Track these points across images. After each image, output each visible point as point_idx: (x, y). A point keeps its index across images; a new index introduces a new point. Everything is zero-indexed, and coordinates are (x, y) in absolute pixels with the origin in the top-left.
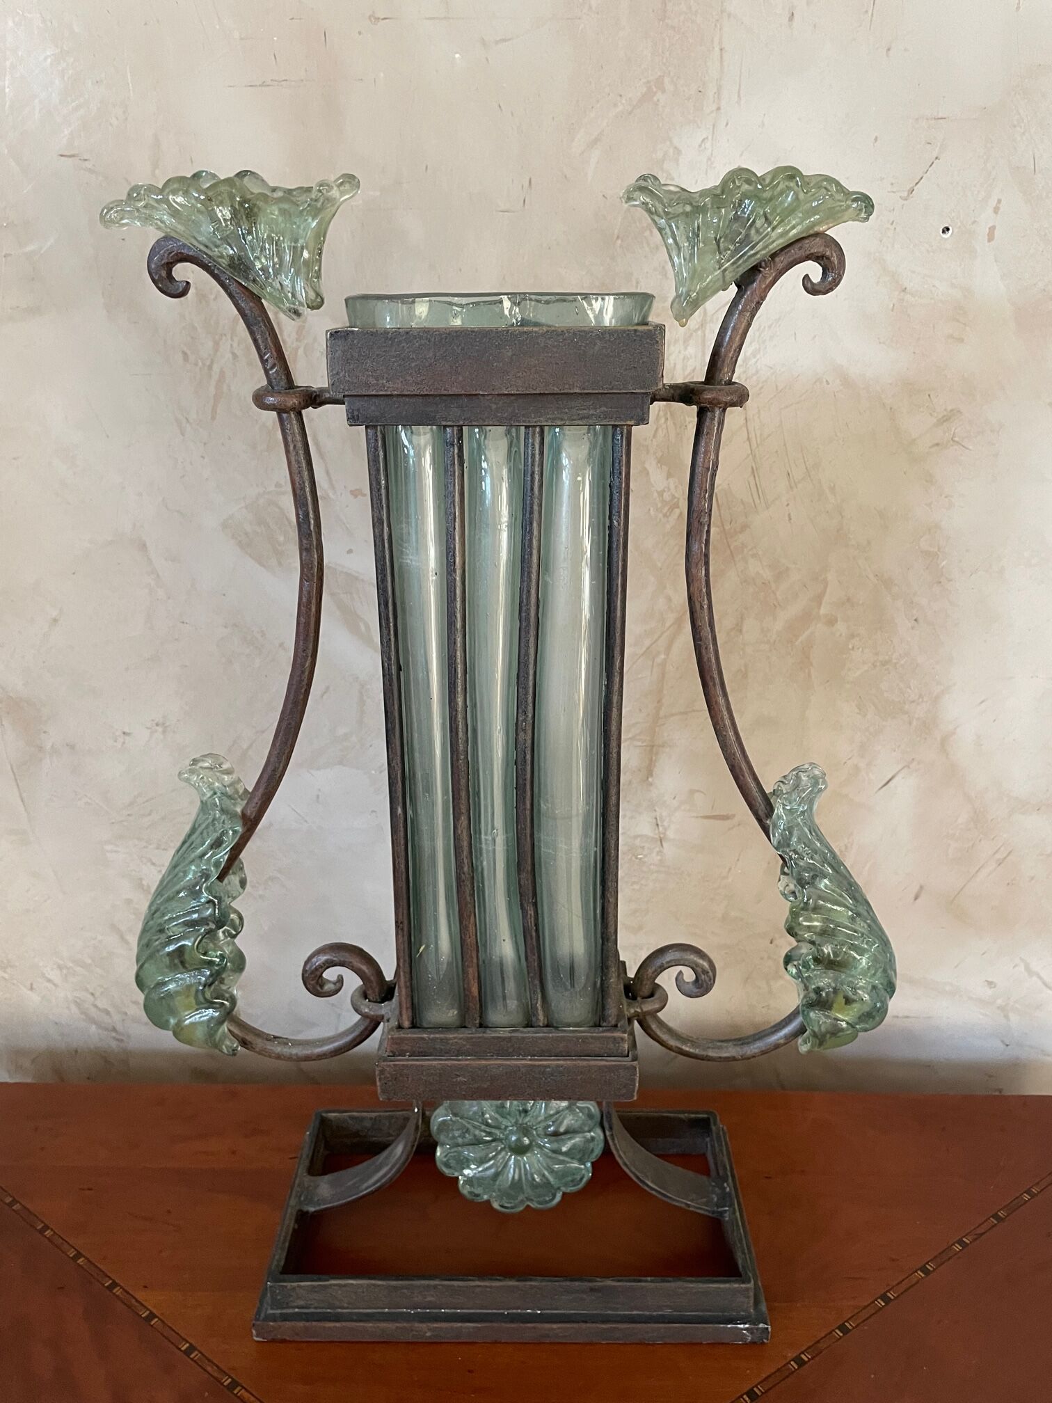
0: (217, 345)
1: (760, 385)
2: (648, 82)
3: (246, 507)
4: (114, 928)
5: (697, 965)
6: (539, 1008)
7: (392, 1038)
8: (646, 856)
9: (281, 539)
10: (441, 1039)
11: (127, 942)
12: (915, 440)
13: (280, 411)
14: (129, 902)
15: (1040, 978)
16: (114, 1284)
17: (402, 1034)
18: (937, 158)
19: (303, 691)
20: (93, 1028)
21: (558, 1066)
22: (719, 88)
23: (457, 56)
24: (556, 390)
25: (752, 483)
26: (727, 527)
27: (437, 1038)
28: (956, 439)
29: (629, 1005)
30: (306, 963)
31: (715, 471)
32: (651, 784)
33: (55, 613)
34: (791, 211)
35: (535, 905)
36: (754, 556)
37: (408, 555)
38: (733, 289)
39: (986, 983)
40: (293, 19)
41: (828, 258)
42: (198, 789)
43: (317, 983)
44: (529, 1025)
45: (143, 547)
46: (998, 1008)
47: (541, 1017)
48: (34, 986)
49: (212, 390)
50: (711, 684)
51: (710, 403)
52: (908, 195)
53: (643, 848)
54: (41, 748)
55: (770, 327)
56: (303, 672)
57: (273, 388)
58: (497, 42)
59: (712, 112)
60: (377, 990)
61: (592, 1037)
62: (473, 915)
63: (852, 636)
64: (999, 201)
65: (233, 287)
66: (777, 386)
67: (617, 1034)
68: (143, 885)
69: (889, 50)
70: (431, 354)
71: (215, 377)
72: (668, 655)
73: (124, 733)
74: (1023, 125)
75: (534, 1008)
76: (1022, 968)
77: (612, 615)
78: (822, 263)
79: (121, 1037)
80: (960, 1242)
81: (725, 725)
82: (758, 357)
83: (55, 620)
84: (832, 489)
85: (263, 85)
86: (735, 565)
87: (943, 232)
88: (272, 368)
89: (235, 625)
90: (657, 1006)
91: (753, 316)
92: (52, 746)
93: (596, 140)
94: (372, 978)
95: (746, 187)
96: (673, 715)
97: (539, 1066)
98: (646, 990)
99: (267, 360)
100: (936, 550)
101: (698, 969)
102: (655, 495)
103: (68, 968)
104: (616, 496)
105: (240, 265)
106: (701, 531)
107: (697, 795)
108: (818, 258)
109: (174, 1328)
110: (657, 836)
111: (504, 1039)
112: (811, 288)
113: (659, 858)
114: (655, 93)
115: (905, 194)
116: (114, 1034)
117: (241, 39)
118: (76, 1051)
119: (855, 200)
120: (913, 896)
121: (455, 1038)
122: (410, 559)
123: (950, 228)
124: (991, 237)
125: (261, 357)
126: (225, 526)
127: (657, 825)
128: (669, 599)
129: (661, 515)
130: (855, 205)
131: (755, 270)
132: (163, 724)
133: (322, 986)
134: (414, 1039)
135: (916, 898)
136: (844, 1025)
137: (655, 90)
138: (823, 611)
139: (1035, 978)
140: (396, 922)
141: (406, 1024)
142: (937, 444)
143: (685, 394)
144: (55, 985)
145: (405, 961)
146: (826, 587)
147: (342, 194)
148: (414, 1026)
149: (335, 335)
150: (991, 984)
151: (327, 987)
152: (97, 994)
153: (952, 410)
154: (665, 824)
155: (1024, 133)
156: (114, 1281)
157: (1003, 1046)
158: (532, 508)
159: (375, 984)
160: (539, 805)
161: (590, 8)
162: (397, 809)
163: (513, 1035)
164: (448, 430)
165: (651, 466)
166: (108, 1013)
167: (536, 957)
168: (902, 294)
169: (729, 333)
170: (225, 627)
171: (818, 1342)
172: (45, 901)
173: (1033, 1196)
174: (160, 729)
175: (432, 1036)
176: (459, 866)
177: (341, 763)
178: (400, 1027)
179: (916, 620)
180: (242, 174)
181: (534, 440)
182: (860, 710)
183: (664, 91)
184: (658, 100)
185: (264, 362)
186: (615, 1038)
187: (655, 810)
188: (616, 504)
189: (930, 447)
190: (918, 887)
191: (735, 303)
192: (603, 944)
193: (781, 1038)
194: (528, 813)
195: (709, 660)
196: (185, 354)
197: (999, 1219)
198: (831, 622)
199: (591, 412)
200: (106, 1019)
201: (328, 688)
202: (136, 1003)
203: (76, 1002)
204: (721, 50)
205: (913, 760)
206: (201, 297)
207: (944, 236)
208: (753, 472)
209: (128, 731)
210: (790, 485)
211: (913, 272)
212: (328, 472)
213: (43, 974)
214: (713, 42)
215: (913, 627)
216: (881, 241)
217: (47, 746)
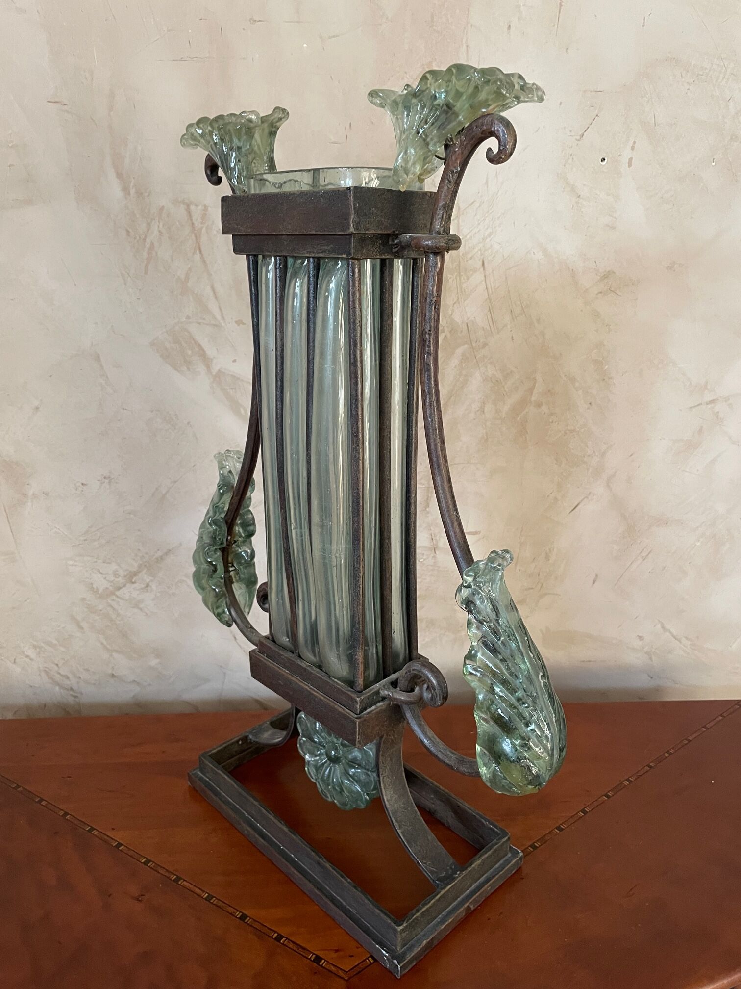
0: (149, 225)
1: (493, 255)
2: (423, 65)
3: (167, 332)
4: (73, 618)
8: (425, 560)
9: (190, 352)
11: (82, 628)
12: (587, 290)
14: (84, 599)
15: (670, 632)
16: (93, 829)
18: (597, 116)
20: (57, 688)
23: (305, 45)
25: (489, 317)
26: (474, 345)
28: (612, 289)
32: (428, 512)
33: (36, 403)
39: (638, 637)
40: (201, 19)
45: (98, 358)
46: (646, 653)
48: (17, 661)
49: (145, 254)
52: (580, 139)
53: (423, 554)
54: (25, 495)
55: (499, 218)
58: (330, 38)
63: (552, 414)
64: (634, 142)
66: (503, 256)
68: (93, 588)
69: (567, 49)
71: (148, 246)
73: (82, 484)
74: (647, 96)
76: (659, 626)
79: (76, 694)
80: (628, 780)
82: (492, 236)
83: (37, 408)
84: (538, 321)
85: (182, 60)
86: (479, 369)
87: (602, 161)
89: (158, 410)
92: (33, 494)
100: (602, 359)
103: (40, 647)
109: (135, 850)
110: (432, 547)
113: (433, 561)
115: (579, 138)
116: (71, 693)
117: (168, 31)
118: (45, 706)
120: (591, 582)
123: (606, 159)
124: (630, 164)
126: (152, 344)
127: (432, 539)
132: (109, 478)
135: (594, 583)
138: (533, 399)
139: (667, 633)
142: (601, 293)
144: (31, 659)
146: (535, 383)
150: (641, 638)
152: (60, 665)
153: (609, 272)
154: (437, 538)
155: (648, 101)
156: (92, 827)
157: (650, 679)
161: (387, 18)
166: (68, 678)
168: (578, 199)
170: (152, 412)
171: (545, 836)
172: (26, 601)
173: (671, 754)
174: (107, 481)
179: (590, 404)
182: (557, 461)
187: (431, 530)
189: (597, 294)
190: (594, 576)
196: (128, 232)
197: (651, 767)
198: (539, 405)
200: (67, 682)
202: (87, 670)
203: (45, 671)
204: (467, 46)
205: (590, 493)
206: (139, 194)
207: (602, 163)
208: (490, 310)
209: (85, 483)
210: (513, 318)
211: (584, 185)
212: (220, 309)
213: (23, 652)
214: (462, 42)
215: (588, 408)
216: (565, 166)
217: (30, 493)
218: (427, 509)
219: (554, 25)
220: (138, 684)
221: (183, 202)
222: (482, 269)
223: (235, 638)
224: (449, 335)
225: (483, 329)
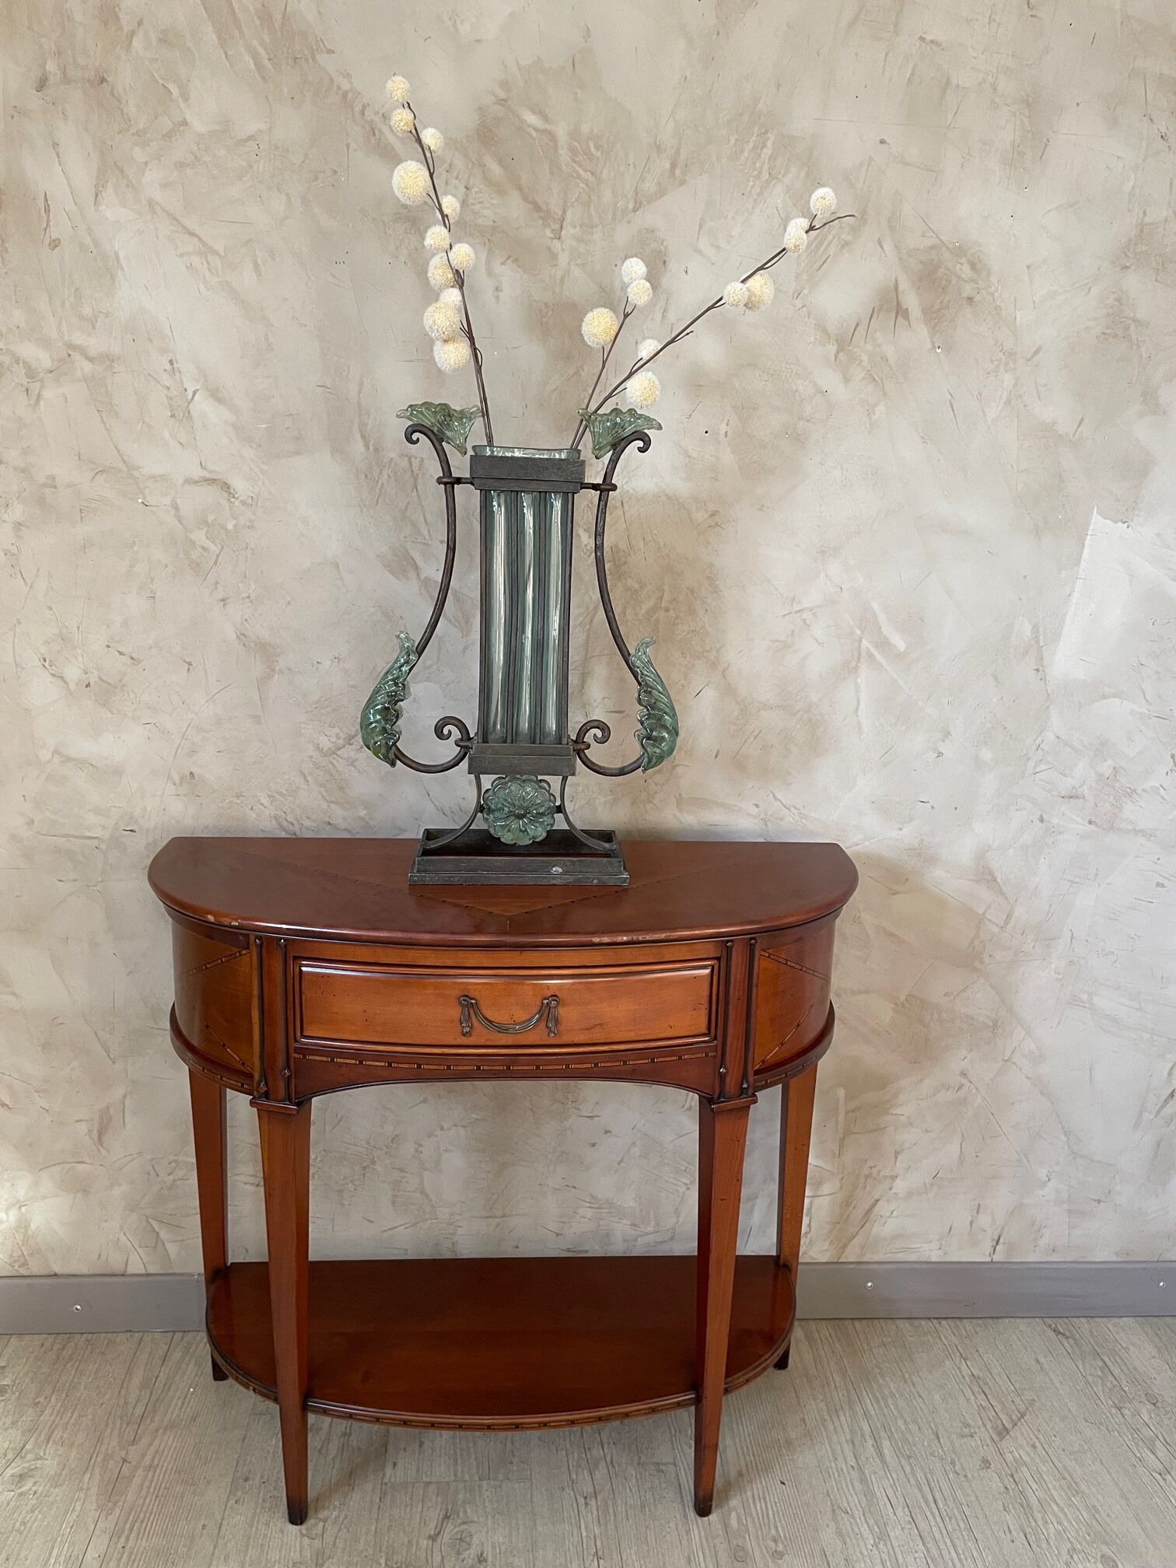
1: (629, 497)
9: (405, 563)
11: (308, 782)
12: (700, 524)
13: (445, 485)
14: (311, 757)
15: (781, 801)
18: (700, 402)
20: (283, 833)
23: (496, 353)
25: (628, 542)
26: (617, 562)
28: (718, 524)
30: (437, 723)
33: (289, 599)
34: (631, 423)
36: (629, 577)
38: (612, 451)
39: (754, 805)
44: (534, 743)
45: (337, 566)
48: (254, 808)
49: (377, 491)
51: (604, 490)
52: (689, 418)
54: (273, 670)
57: (444, 477)
58: (513, 349)
61: (558, 748)
63: (677, 618)
64: (729, 420)
65: (434, 441)
73: (318, 662)
74: (736, 389)
76: (771, 796)
78: (643, 441)
82: (628, 484)
83: (289, 603)
84: (665, 546)
85: (411, 361)
87: (706, 434)
88: (445, 469)
92: (280, 669)
94: (465, 732)
96: (593, 657)
101: (603, 731)
102: (583, 546)
103: (274, 797)
105: (439, 434)
107: (606, 700)
108: (641, 439)
112: (641, 451)
115: (687, 417)
119: (654, 423)
123: (708, 432)
124: (726, 435)
125: (441, 465)
126: (378, 557)
128: (591, 597)
129: (586, 556)
131: (620, 443)
132: (339, 658)
133: (442, 735)
138: (663, 605)
139: (778, 802)
141: (480, 742)
142: (710, 526)
143: (595, 487)
144: (265, 807)
146: (664, 593)
148: (484, 742)
149: (470, 459)
150: (757, 806)
151: (445, 735)
153: (715, 511)
155: (737, 392)
159: (466, 737)
164: (511, 496)
165: (581, 532)
168: (689, 459)
169: (610, 467)
170: (374, 607)
174: (336, 660)
179: (706, 610)
182: (683, 655)
185: (442, 467)
189: (707, 527)
190: (716, 751)
191: (612, 455)
196: (366, 475)
198: (667, 610)
199: (561, 489)
200: (291, 828)
202: (309, 818)
203: (275, 817)
205: (710, 681)
206: (376, 450)
208: (628, 537)
209: (320, 661)
210: (645, 543)
211: (693, 450)
212: (429, 531)
213: (259, 801)
215: (705, 614)
217: (277, 669)
220: (349, 831)
221: (407, 456)
222: (621, 508)
225: (624, 551)
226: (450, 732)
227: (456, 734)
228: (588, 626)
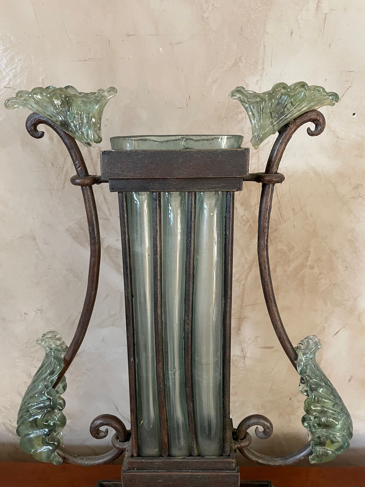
2: (236, 59)
3: (76, 223)
5: (265, 425)
6: (195, 448)
7: (129, 462)
8: (237, 363)
10: (151, 462)
12: (344, 196)
13: (82, 185)
17: (133, 460)
18: (350, 87)
19: (91, 305)
20: (11, 434)
21: (203, 475)
22: (264, 61)
23: (161, 49)
24: (201, 176)
27: (149, 462)
28: (360, 195)
29: (235, 443)
30: (92, 424)
31: (270, 210)
32: (240, 334)
34: (302, 100)
35: (193, 402)
36: (280, 241)
37: (136, 247)
38: (277, 134)
40: (96, 35)
41: (318, 120)
42: (45, 348)
43: (97, 433)
44: (191, 455)
45: (34, 239)
47: (196, 452)
49: (63, 177)
50: (270, 301)
51: (268, 181)
53: (237, 360)
56: (91, 297)
57: (79, 176)
58: (176, 44)
59: (261, 70)
60: (123, 436)
61: (219, 461)
62: (165, 407)
63: (320, 274)
65: (62, 134)
66: (288, 175)
67: (230, 460)
68: (31, 376)
69: (330, 45)
70: (146, 161)
71: (64, 171)
72: (246, 281)
73: (25, 313)
75: (193, 447)
77: (227, 273)
78: (316, 122)
81: (276, 319)
84: (311, 215)
85: (85, 60)
86: (272, 245)
87: (353, 115)
88: (79, 167)
89: (71, 270)
90: (247, 444)
91: (286, 145)
93: (215, 81)
94: (121, 431)
95: (283, 91)
96: (248, 306)
97: (195, 475)
98: (242, 436)
99: (76, 164)
100: (354, 239)
101: (265, 427)
102: (240, 217)
104: (228, 221)
105: (65, 124)
106: (265, 236)
107: (258, 338)
108: (313, 121)
110: (242, 356)
111: (179, 462)
112: (311, 133)
113: (243, 364)
114: (238, 63)
117: (76, 43)
118: (4, 444)
119: (330, 96)
120: (348, 380)
121: (157, 462)
122: (137, 249)
123: (356, 113)
125: (74, 163)
126: (67, 230)
127: (243, 351)
128: (246, 259)
129: (242, 226)
130: (331, 97)
131: (287, 126)
132: (41, 310)
133: (98, 434)
134: (139, 462)
135: (349, 381)
136: (330, 452)
137: (238, 61)
138: (308, 263)
140: (131, 409)
141: (135, 455)
142: (353, 197)
143: (257, 178)
145: (134, 427)
146: (309, 254)
147: (110, 95)
148: (139, 455)
149: (104, 153)
151: (102, 434)
152: (12, 420)
153: (358, 184)
154: (246, 350)
158: (191, 227)
159: (122, 434)
160: (195, 357)
161: (213, 30)
162: (131, 359)
163: (183, 460)
164: (154, 193)
165: (238, 206)
167: (193, 425)
168: (337, 139)
169: (276, 152)
170: (67, 270)
174: (39, 312)
175: (147, 461)
176: (159, 385)
177: (113, 325)
178: (132, 456)
179: (346, 267)
180: (67, 87)
181: (192, 198)
182: (325, 303)
183: (242, 62)
184: (240, 65)
185: (75, 165)
186: (229, 462)
187: (242, 345)
188: (228, 225)
189: (351, 198)
190: (350, 377)
191: (278, 140)
192: (223, 419)
193: (302, 456)
194: (190, 361)
195: (269, 291)
196: (52, 163)
198: (312, 268)
199: (217, 186)
201: (108, 295)
203: (4, 424)
204: (264, 46)
205: (347, 324)
207: (353, 116)
208: (279, 208)
209: (27, 313)
210: (294, 214)
211: (341, 131)
212: (109, 209)
214: (261, 43)
215: (345, 270)
216: (328, 119)
218: (239, 332)
219: (321, 31)
223: (117, 409)
224: (252, 224)
225: (275, 220)
226: (107, 431)
227: (112, 432)
228: (244, 281)
